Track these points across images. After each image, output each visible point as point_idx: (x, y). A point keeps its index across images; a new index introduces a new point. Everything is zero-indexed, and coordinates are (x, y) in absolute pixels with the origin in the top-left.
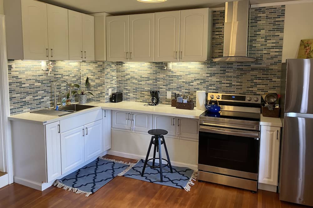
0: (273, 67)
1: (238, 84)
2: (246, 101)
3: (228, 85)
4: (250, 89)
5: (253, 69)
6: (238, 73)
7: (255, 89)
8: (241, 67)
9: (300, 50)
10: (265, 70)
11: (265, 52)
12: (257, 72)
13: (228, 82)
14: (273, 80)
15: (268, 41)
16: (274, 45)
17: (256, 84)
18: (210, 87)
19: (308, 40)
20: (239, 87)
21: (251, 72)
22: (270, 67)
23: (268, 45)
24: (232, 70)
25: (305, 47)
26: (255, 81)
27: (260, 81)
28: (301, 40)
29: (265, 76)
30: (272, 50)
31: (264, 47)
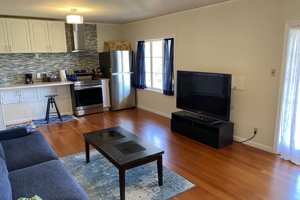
0: (95, 55)
1: (80, 64)
2: (87, 73)
3: (75, 65)
4: (86, 67)
5: (86, 56)
6: (79, 58)
7: (88, 66)
8: (80, 55)
9: (105, 46)
10: (92, 56)
11: (91, 47)
12: (88, 58)
13: (75, 64)
14: (96, 61)
15: (91, 42)
16: (94, 44)
17: (89, 64)
18: (65, 68)
19: (108, 42)
20: (81, 66)
21: (86, 58)
22: (94, 55)
23: (91, 44)
24: (76, 57)
25: (107, 45)
26: (88, 62)
27: (90, 62)
28: (105, 42)
29: (92, 59)
30: (93, 46)
31: (89, 45)
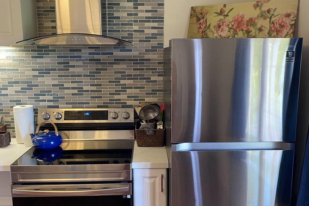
0: (150, 56)
1: (94, 88)
2: (110, 121)
3: (76, 91)
4: (116, 97)
5: (118, 61)
6: (93, 67)
7: (123, 97)
8: (96, 57)
9: (191, 24)
10: (138, 61)
11: (136, 28)
12: (125, 66)
13: (75, 85)
14: (153, 78)
15: (140, 8)
16: (149, 15)
17: (125, 88)
18: (41, 98)
19: (203, 8)
20: (96, 94)
21: (115, 66)
22: (146, 57)
23: (140, 15)
24: (81, 63)
25: (198, 19)
26: (122, 82)
27: (131, 82)
28: (192, 8)
29: (138, 72)
30: (147, 24)
31: (132, 18)
